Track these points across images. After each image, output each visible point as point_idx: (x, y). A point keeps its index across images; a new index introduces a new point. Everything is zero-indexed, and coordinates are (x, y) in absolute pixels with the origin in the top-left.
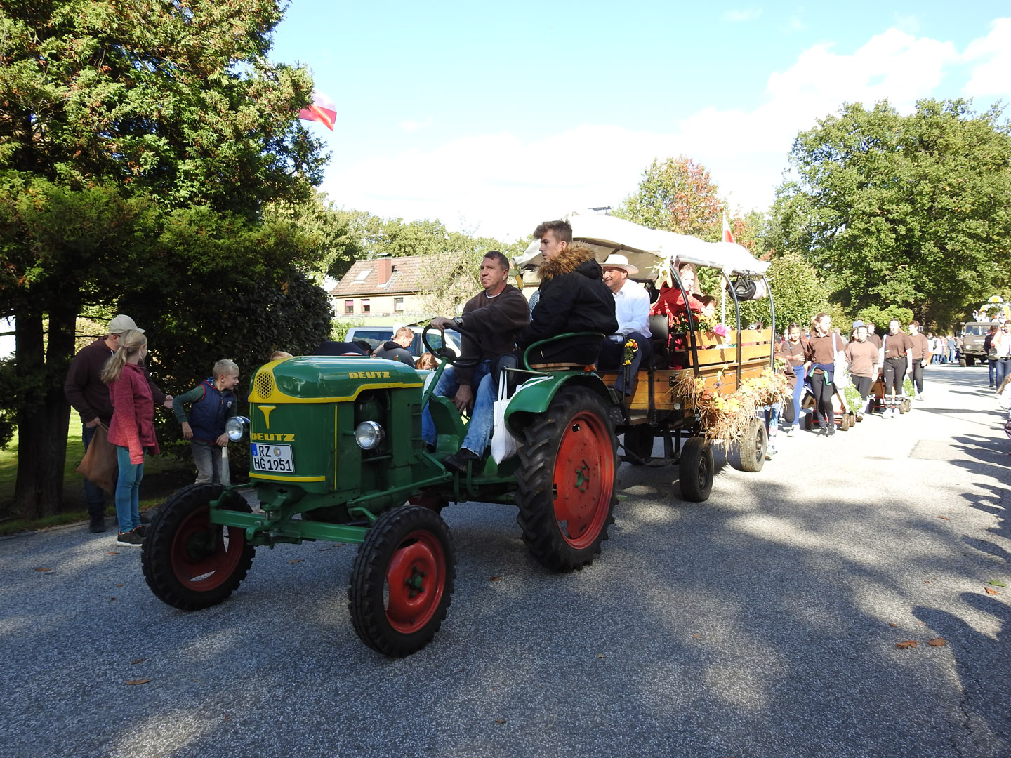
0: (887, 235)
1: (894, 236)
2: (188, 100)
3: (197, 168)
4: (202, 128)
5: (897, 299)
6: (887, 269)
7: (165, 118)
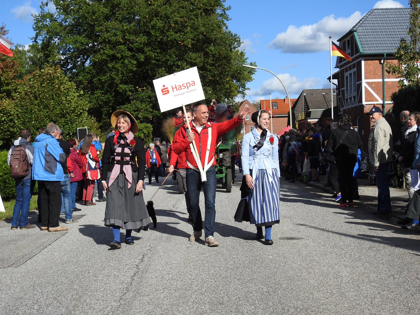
0: (129, 61)
1: (135, 62)
5: (140, 116)
6: (130, 91)
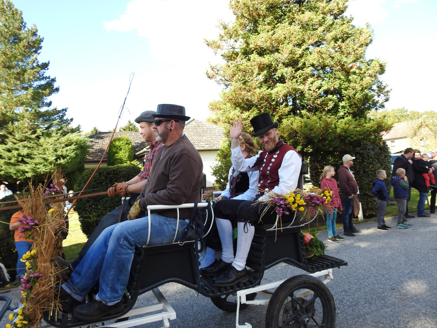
2: (343, 81)
3: (346, 104)
4: (349, 89)
7: (336, 88)
